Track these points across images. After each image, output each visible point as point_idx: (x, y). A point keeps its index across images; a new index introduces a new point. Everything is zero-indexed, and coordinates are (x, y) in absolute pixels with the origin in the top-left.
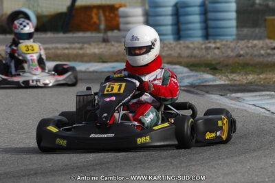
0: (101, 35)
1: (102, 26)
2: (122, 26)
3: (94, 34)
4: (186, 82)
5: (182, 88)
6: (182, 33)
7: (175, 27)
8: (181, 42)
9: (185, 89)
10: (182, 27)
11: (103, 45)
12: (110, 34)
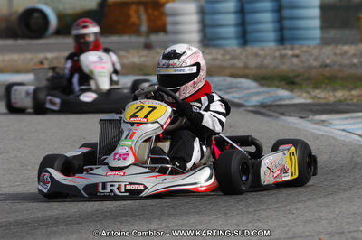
0: (142, 39)
1: (144, 28)
2: (169, 28)
3: (134, 39)
4: (255, 100)
5: (250, 109)
6: (249, 36)
7: (240, 29)
8: (249, 48)
9: (253, 109)
10: (249, 28)
11: (145, 52)
12: (154, 38)
